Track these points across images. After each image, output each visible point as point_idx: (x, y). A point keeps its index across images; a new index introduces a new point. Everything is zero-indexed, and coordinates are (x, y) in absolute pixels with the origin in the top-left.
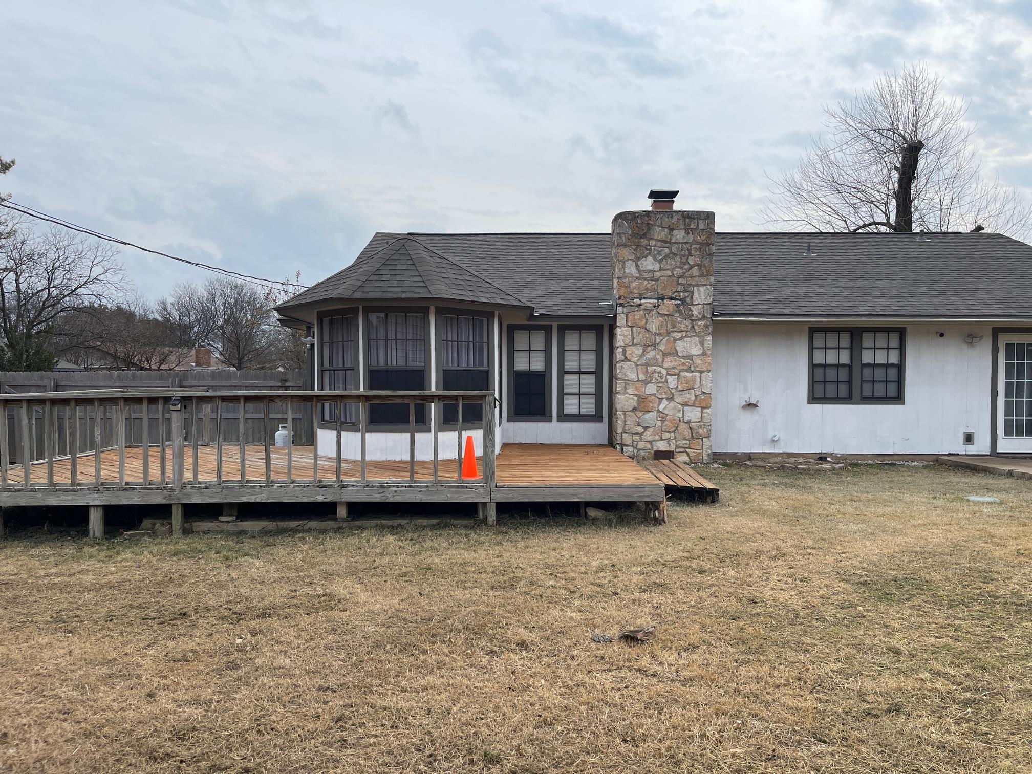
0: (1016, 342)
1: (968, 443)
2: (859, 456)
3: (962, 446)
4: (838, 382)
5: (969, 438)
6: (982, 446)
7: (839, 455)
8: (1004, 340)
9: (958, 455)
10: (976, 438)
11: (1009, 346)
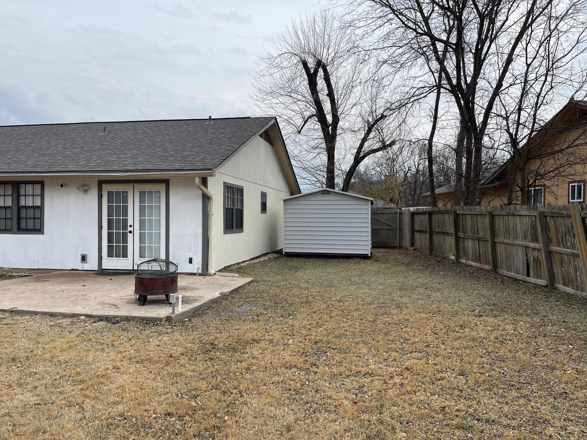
0: (115, 191)
1: (84, 262)
2: (18, 270)
3: (80, 263)
4: (6, 218)
5: (84, 258)
6: (92, 264)
7: (6, 269)
8: (106, 189)
9: (77, 270)
10: (88, 259)
11: (110, 194)
